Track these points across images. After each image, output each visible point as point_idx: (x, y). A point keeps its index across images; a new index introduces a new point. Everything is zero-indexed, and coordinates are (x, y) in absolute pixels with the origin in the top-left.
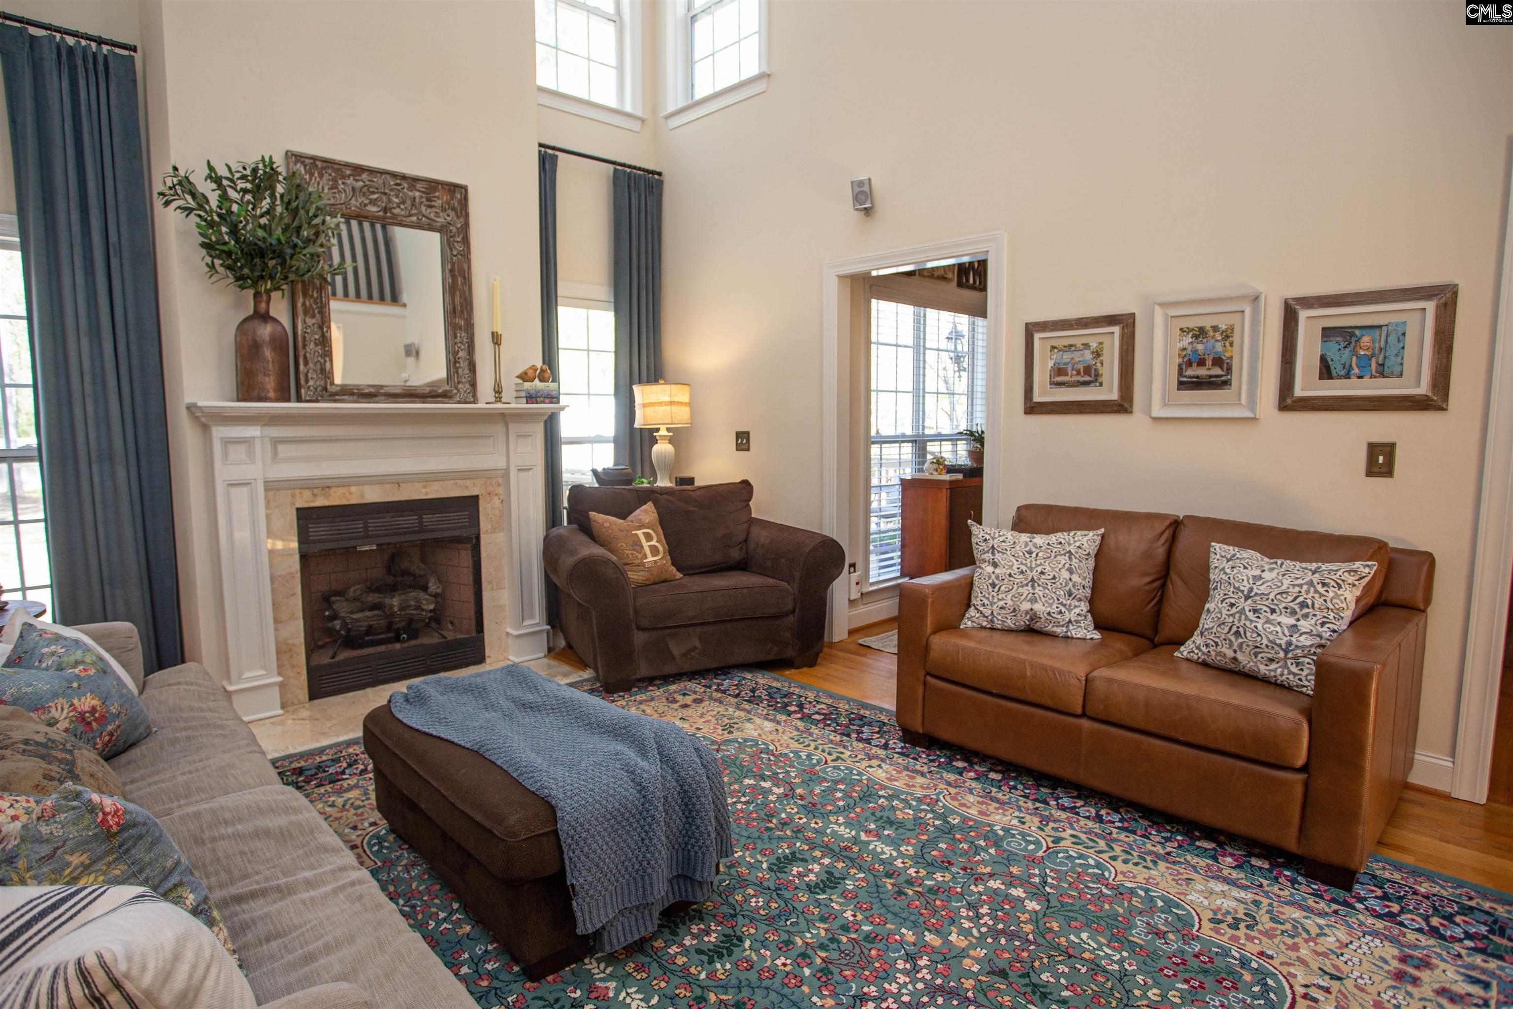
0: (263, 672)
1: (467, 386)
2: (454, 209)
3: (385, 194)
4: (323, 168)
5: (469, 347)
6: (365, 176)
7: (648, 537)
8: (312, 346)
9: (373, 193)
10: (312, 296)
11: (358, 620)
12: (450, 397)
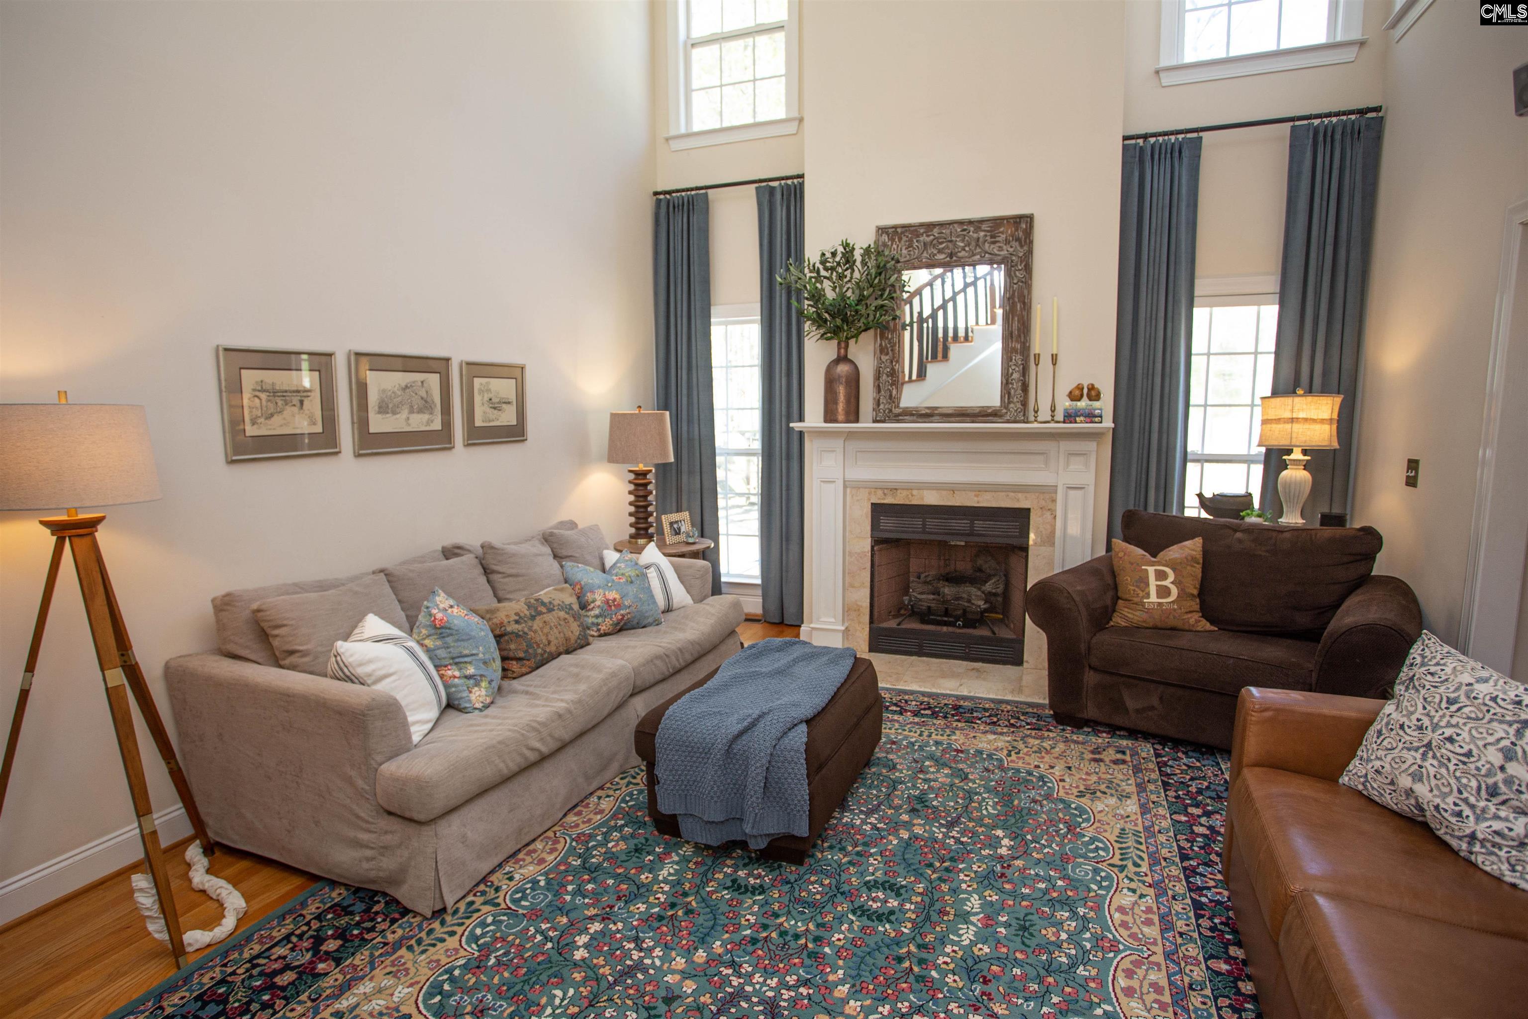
0: (833, 620)
1: (1019, 405)
2: (1018, 240)
3: (951, 241)
4: (902, 233)
5: (1024, 368)
6: (936, 231)
7: (1161, 575)
8: (884, 377)
9: (941, 243)
10: (887, 338)
11: (920, 600)
12: (1001, 416)
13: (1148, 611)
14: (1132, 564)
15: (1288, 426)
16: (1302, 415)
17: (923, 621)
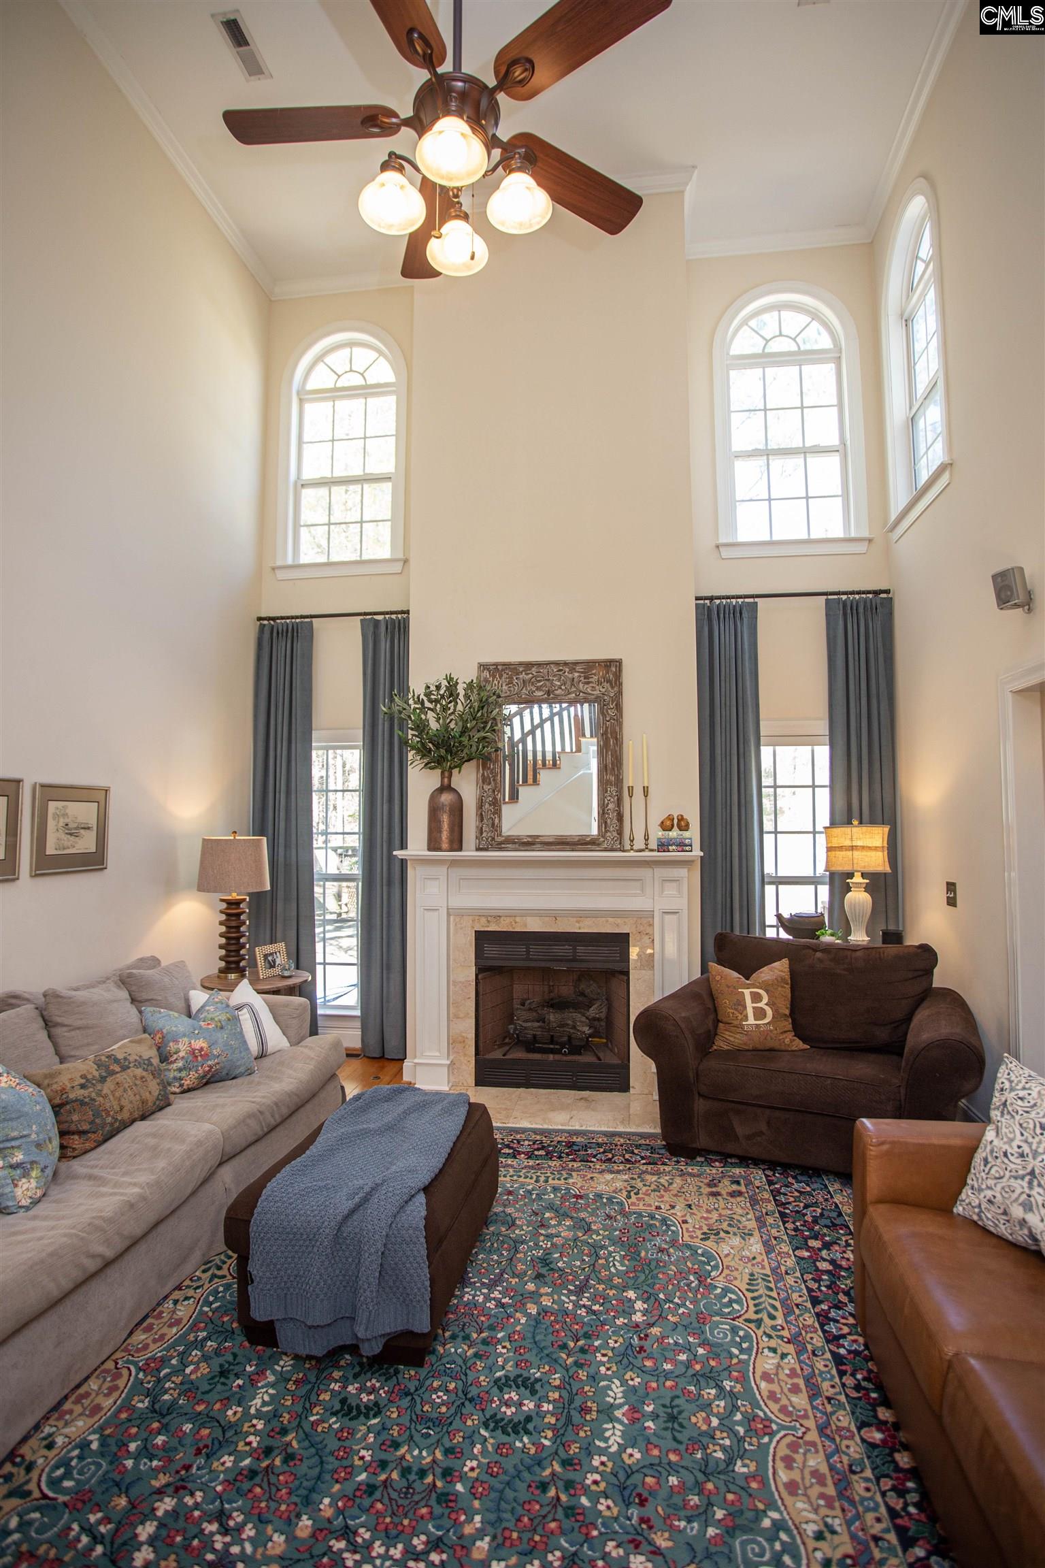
0: (437, 1054)
1: (615, 834)
2: (609, 681)
3: (549, 680)
4: (503, 670)
5: (618, 799)
6: (534, 670)
7: (756, 998)
8: (487, 806)
9: (540, 681)
10: (489, 768)
11: (526, 1028)
12: (599, 845)
13: (747, 1033)
14: (728, 987)
15: (850, 853)
16: (859, 843)
17: (529, 1050)
